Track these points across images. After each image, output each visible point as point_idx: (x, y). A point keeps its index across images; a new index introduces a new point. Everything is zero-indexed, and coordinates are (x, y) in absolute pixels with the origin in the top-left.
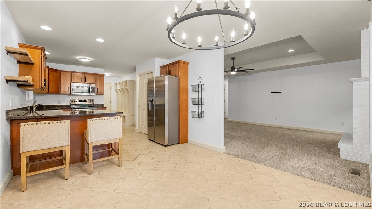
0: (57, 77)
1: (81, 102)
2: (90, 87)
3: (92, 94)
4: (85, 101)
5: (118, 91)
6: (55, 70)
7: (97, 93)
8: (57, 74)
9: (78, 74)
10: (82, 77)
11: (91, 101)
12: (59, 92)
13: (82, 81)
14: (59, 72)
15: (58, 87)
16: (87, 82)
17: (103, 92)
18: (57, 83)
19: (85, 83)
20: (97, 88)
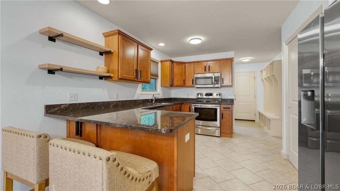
0: (182, 69)
1: (206, 95)
2: (213, 77)
3: (216, 86)
4: (211, 95)
5: (264, 80)
6: (180, 63)
7: (223, 85)
8: (182, 66)
9: (202, 63)
10: (205, 66)
11: (217, 95)
12: (184, 84)
13: (205, 71)
14: (184, 64)
15: (183, 80)
16: (211, 71)
17: (231, 82)
18: (182, 75)
19: (209, 73)
20: (223, 77)
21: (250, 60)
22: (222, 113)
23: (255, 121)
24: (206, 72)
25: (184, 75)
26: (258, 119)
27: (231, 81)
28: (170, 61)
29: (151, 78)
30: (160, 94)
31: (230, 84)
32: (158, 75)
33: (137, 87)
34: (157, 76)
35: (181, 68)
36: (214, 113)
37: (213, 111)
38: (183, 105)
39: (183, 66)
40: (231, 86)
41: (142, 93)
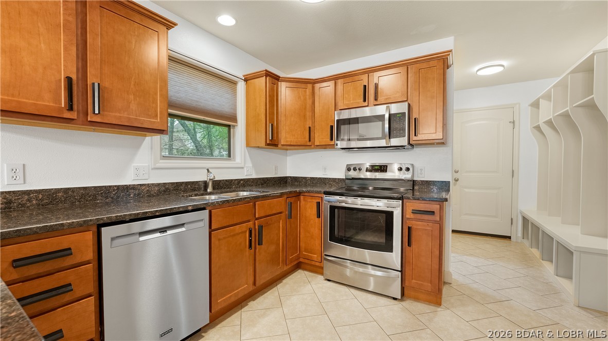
0: (305, 99)
1: (371, 171)
2: (387, 115)
3: (395, 142)
4: (383, 168)
5: (546, 129)
6: (298, 82)
7: (415, 138)
8: (305, 92)
9: (356, 78)
10: (365, 86)
11: (400, 169)
12: (310, 141)
13: (365, 100)
14: (310, 86)
15: (308, 129)
16: (381, 99)
17: (440, 129)
18: (305, 116)
19: (375, 105)
20: (415, 115)
21: (501, 69)
22: (409, 228)
23: (509, 238)
24: (366, 104)
25: (309, 114)
26: (520, 234)
27: (440, 125)
28: (266, 76)
29: (171, 115)
30: (243, 168)
31: (439, 135)
32: (236, 117)
33: (138, 147)
34: (234, 118)
35: (302, 98)
36: (384, 225)
37: (382, 219)
38: (302, 197)
39: (309, 91)
40: (442, 143)
41: (158, 165)
